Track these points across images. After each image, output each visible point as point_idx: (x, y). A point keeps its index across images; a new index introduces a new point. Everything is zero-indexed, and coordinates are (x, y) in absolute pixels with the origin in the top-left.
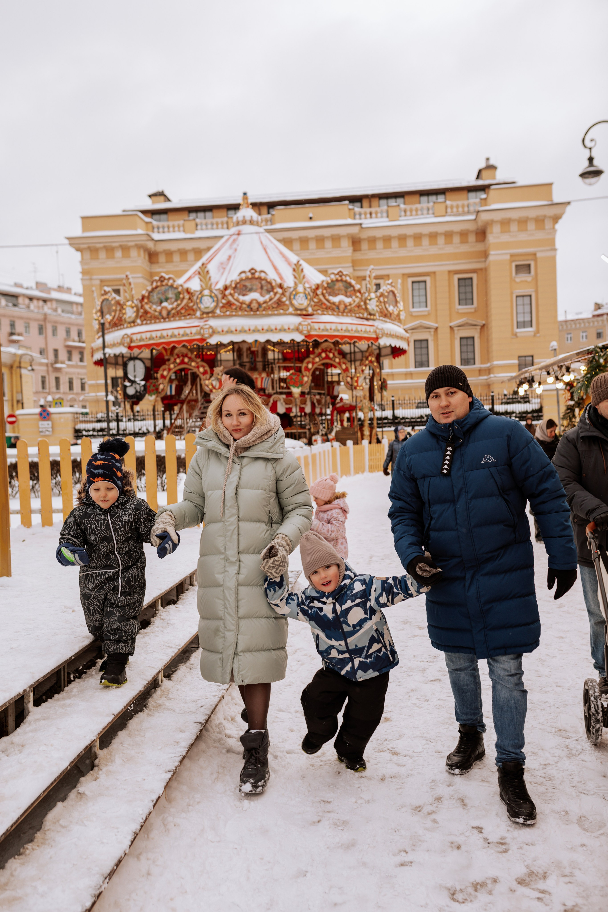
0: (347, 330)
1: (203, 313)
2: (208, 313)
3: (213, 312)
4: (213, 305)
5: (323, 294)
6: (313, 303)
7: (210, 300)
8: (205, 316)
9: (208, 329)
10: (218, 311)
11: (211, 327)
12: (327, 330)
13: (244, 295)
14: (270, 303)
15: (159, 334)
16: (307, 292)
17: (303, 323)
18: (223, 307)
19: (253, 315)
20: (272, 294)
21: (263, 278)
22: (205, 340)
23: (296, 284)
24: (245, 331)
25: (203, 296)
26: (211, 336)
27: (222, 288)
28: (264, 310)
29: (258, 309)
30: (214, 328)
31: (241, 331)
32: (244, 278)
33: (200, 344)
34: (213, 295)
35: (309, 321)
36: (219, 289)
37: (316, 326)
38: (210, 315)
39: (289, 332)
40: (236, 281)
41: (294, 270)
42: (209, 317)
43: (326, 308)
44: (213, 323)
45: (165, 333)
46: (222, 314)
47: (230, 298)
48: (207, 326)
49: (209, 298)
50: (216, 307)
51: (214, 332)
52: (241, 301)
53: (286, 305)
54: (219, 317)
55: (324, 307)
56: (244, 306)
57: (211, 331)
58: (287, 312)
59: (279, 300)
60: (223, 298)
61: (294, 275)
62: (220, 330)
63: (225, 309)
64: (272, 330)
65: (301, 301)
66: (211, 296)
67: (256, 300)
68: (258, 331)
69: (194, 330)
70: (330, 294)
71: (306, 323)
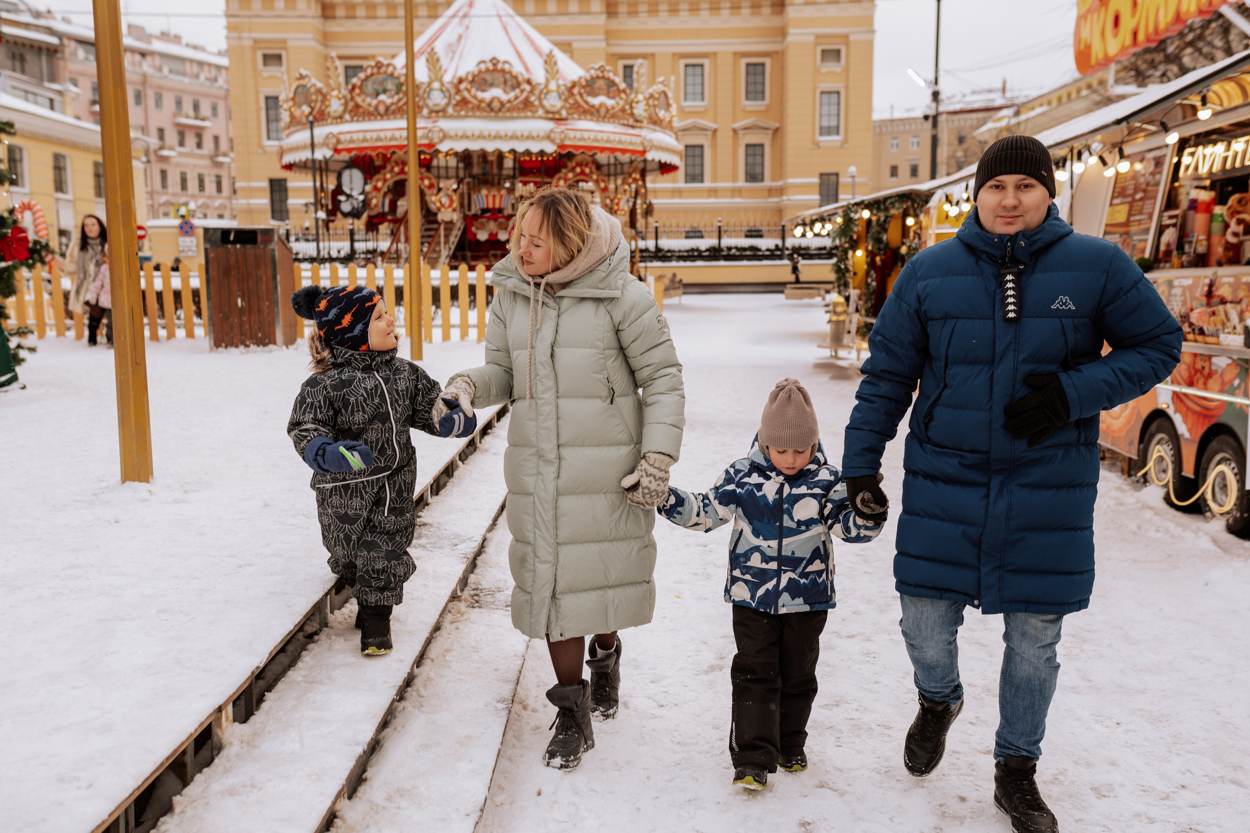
0: (608, 141)
1: (431, 112)
2: (437, 112)
3: (444, 110)
4: (444, 102)
5: (581, 94)
6: (567, 105)
7: (441, 95)
8: (434, 115)
9: (438, 132)
10: (450, 110)
11: (441, 130)
12: (584, 140)
13: (483, 91)
14: (515, 103)
15: (375, 135)
16: (560, 91)
17: (555, 130)
18: (456, 105)
19: (495, 117)
20: (518, 91)
21: (507, 70)
22: (433, 146)
23: (547, 80)
24: (484, 137)
25: (431, 90)
26: (441, 141)
27: (455, 81)
28: (507, 111)
29: (500, 110)
30: (446, 131)
31: (478, 137)
32: (483, 69)
33: (427, 151)
34: (444, 89)
35: (563, 128)
36: (451, 82)
37: (571, 134)
38: (441, 114)
39: (538, 141)
40: (473, 73)
41: (546, 62)
42: (438, 117)
43: (584, 112)
44: (445, 124)
45: (382, 135)
46: (455, 114)
47: (466, 94)
48: (437, 129)
49: (439, 92)
50: (448, 104)
51: (445, 137)
52: (479, 98)
53: (535, 106)
54: (451, 117)
55: (581, 110)
56: (483, 105)
57: (441, 135)
58: (536, 115)
59: (526, 99)
60: (457, 94)
61: (545, 69)
62: (453, 134)
63: (458, 108)
64: (517, 138)
65: (553, 102)
66: (442, 90)
67: (498, 98)
69: (420, 133)
70: (589, 94)
71: (559, 130)
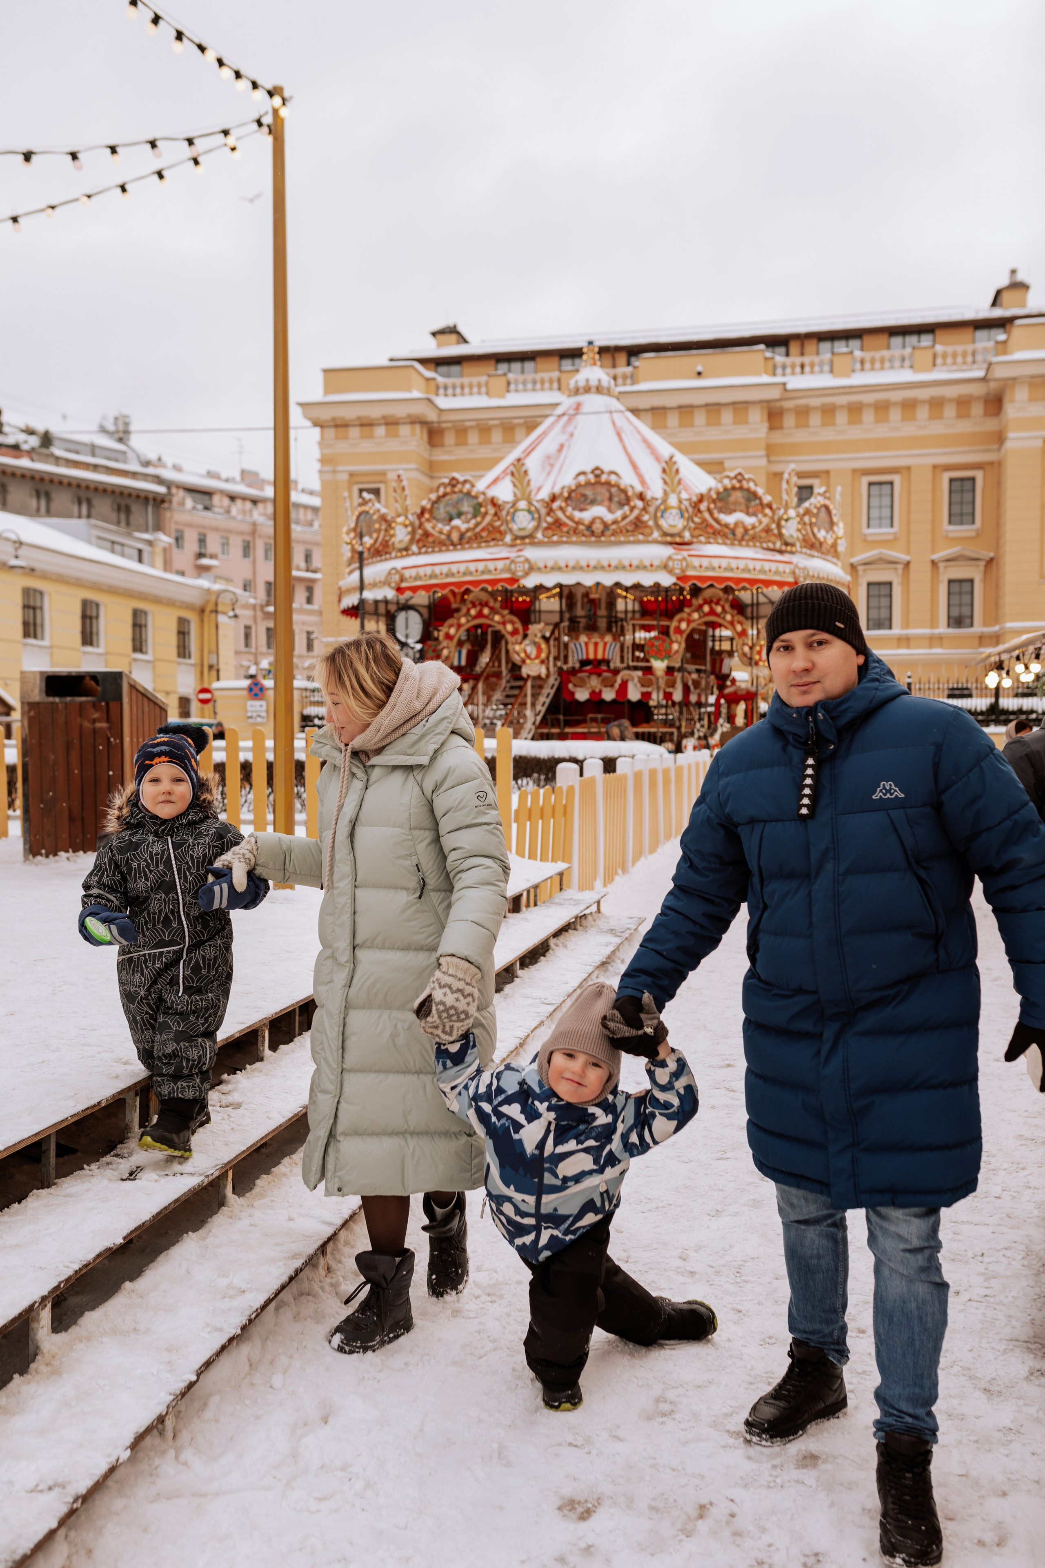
0: (746, 570)
1: (516, 538)
2: (523, 538)
3: (531, 536)
4: (532, 524)
5: (709, 511)
6: (692, 525)
7: (528, 517)
8: (518, 542)
9: (523, 563)
10: (539, 535)
11: (527, 560)
12: (713, 569)
13: (581, 510)
14: (623, 524)
15: (445, 569)
16: (683, 507)
17: (675, 557)
18: (547, 529)
19: (596, 542)
20: (626, 508)
21: (613, 482)
22: (517, 581)
23: (665, 492)
24: (581, 568)
25: (516, 510)
26: (527, 574)
27: (547, 499)
28: (613, 535)
29: (603, 534)
30: (533, 561)
31: (574, 568)
32: (583, 483)
33: (509, 588)
34: (533, 509)
35: (685, 554)
36: (542, 500)
37: (696, 562)
38: (527, 541)
39: (652, 571)
40: (569, 487)
41: (664, 471)
42: (525, 544)
43: (714, 534)
44: (532, 553)
45: (454, 568)
46: (546, 540)
47: (560, 514)
48: (522, 559)
49: (526, 513)
50: (537, 528)
51: (532, 568)
52: (576, 519)
53: (649, 527)
54: (540, 544)
55: (710, 531)
56: (581, 527)
57: (527, 566)
58: (650, 539)
59: (638, 519)
60: (548, 514)
61: (664, 479)
62: (541, 565)
63: (550, 532)
64: (624, 568)
65: (673, 521)
66: (529, 511)
67: (601, 519)
68: (603, 568)
69: (500, 565)
70: (721, 511)
71: (680, 557)
